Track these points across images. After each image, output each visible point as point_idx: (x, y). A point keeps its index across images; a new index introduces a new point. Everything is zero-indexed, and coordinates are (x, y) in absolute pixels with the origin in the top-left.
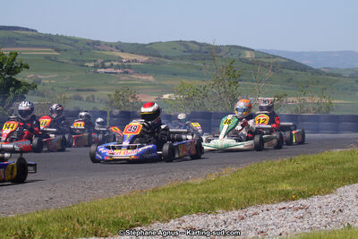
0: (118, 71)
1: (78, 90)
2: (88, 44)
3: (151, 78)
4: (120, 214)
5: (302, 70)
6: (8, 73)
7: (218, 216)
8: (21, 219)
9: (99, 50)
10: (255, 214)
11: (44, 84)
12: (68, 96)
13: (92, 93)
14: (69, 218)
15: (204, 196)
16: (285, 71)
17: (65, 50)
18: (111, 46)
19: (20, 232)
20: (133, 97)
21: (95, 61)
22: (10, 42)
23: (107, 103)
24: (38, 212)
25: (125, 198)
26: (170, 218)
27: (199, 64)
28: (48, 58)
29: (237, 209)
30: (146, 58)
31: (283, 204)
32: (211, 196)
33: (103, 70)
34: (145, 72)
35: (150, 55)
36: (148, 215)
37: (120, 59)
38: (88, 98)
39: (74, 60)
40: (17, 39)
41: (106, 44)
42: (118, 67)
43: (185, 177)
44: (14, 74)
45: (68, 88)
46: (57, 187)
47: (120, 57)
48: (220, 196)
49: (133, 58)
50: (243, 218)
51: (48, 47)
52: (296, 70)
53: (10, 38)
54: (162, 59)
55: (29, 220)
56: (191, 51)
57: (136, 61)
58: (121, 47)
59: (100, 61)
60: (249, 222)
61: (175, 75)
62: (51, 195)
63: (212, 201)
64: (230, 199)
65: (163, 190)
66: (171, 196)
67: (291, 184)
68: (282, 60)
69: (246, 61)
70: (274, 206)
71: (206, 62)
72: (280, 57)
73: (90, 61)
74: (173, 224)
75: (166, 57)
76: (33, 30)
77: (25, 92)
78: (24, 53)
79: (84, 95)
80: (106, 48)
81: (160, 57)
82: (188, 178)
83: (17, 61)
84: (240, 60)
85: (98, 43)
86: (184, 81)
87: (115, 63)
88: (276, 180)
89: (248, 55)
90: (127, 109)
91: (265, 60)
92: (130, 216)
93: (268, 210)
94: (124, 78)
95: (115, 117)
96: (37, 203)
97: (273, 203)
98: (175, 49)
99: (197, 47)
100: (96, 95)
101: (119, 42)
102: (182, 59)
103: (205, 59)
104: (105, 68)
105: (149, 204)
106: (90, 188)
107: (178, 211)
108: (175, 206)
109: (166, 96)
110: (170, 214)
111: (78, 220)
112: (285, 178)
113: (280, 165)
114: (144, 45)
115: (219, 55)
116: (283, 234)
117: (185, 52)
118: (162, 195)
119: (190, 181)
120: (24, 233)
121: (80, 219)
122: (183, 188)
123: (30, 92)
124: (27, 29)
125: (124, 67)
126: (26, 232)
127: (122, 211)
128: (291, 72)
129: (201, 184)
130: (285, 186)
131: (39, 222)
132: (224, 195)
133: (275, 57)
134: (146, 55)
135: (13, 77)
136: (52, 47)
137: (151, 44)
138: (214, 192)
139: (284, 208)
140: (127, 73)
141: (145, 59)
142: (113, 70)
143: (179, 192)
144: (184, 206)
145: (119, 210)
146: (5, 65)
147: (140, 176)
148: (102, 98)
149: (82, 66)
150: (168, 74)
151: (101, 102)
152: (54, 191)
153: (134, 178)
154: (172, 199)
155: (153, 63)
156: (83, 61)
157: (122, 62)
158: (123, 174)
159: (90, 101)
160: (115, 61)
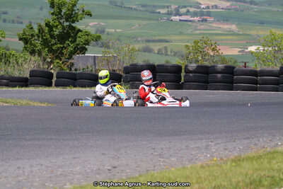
0: (196, 19)
1: (148, 41)
3: (234, 27)
6: (67, 21)
11: (108, 34)
12: (137, 47)
13: (165, 44)
20: (214, 50)
21: (168, 7)
23: (183, 56)
25: (202, 167)
30: (228, 4)
33: (177, 18)
37: (198, 5)
38: (159, 50)
39: (143, 6)
42: (195, 14)
43: (272, 144)
44: (73, 22)
45: (137, 38)
46: (121, 154)
47: (197, 3)
49: (213, 4)
54: (247, 5)
57: (216, 7)
59: (173, 7)
61: (262, 23)
62: (115, 163)
66: (256, 166)
73: (163, 7)
75: (251, 3)
77: (87, 43)
79: (156, 47)
81: (246, 3)
82: (277, 145)
83: (78, 6)
86: (273, 30)
87: (192, 10)
90: (206, 63)
94: (202, 27)
95: (191, 72)
96: (98, 172)
100: (169, 46)
102: (269, 5)
104: (180, 15)
106: (160, 155)
107: (266, 183)
108: (262, 177)
109: (252, 49)
118: (246, 164)
119: (279, 148)
122: (272, 156)
123: (93, 43)
125: (202, 14)
127: (197, 182)
135: (74, 25)
140: (206, 21)
142: (188, 18)
143: (266, 161)
144: (273, 177)
145: (194, 181)
146: (63, 11)
147: (219, 142)
148: (176, 50)
149: (153, 12)
150: (255, 23)
151: (175, 55)
152: (119, 158)
153: (213, 144)
154: (257, 170)
155: (237, 10)
156: (154, 6)
157: (200, 8)
158: (199, 139)
159: (161, 54)
160: (191, 7)
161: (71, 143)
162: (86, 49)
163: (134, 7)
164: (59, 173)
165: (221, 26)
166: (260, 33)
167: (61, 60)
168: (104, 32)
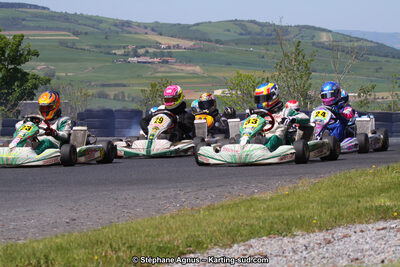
0: (156, 60)
1: (103, 85)
2: (116, 25)
3: (197, 69)
4: (167, 238)
5: (394, 57)
6: (12, 64)
7: (296, 239)
8: (35, 244)
9: (130, 33)
10: (345, 236)
11: (58, 78)
12: (91, 92)
13: (122, 89)
14: (99, 243)
15: (277, 213)
16: (372, 58)
17: (86, 33)
18: (146, 28)
19: (34, 262)
21: (124, 47)
22: (14, 23)
24: (57, 237)
25: (172, 217)
26: (233, 242)
27: (262, 50)
28: (63, 43)
29: (321, 230)
31: (382, 224)
32: (287, 214)
33: (135, 59)
34: (189, 61)
35: (196, 39)
36: (203, 238)
37: (157, 45)
38: (115, 95)
39: (96, 47)
40: (24, 20)
41: (139, 25)
42: (155, 55)
43: (248, 191)
44: (19, 64)
45: (90, 82)
46: (80, 205)
47: (157, 43)
48: (298, 214)
49: (175, 43)
50: (329, 242)
51: (64, 30)
52: (387, 56)
53: (13, 18)
54: (213, 45)
55: (45, 246)
56: (249, 33)
57: (178, 47)
58: (158, 29)
59: (131, 47)
60: (338, 246)
61: (229, 64)
62: (73, 215)
63: (287, 220)
64: (312, 217)
65: (222, 206)
66: (231, 214)
67: (390, 199)
68: (369, 44)
69: (322, 46)
70: (370, 226)
71: (269, 47)
72: (366, 40)
73: (119, 48)
74: (236, 250)
75: (217, 41)
76: (44, 8)
77: (36, 87)
78: (33, 38)
79: (111, 92)
80: (139, 30)
81: (210, 41)
82: (254, 192)
83: (23, 46)
84: (314, 44)
85: (128, 24)
86: (241, 72)
87: (151, 50)
88: (371, 193)
89: (324, 38)
91: (346, 44)
92: (180, 240)
93: (362, 231)
94: (163, 69)
96: (55, 225)
97: (368, 222)
98: (229, 31)
99: (257, 29)
100: (126, 91)
101: (156, 22)
102: (236, 44)
103: (268, 44)
104: (138, 56)
105: (204, 224)
106: (124, 206)
107: (244, 232)
108: (239, 227)
109: (218, 92)
110: (233, 236)
111: (111, 246)
112: (382, 190)
113: (374, 175)
114: (189, 26)
115: (288, 37)
116: (386, 262)
117: (241, 34)
118: (220, 213)
119: (256, 196)
120: (39, 262)
121: (114, 245)
122: (248, 204)
123: (41, 88)
124: (36, 7)
125: (162, 55)
126: (42, 262)
127: (168, 233)
128: (379, 59)
129: (271, 199)
130: (383, 201)
131: (59, 249)
132: (303, 212)
133: (359, 40)
134: (191, 39)
135: (19, 67)
136: (69, 30)
137: (198, 24)
138: (288, 209)
139: (383, 229)
140: (167, 62)
141: (190, 44)
142: (148, 59)
143: (243, 209)
144: (251, 226)
145: (165, 232)
146: (7, 52)
147: (189, 190)
148: (134, 95)
149: (109, 53)
150: (220, 64)
151: (133, 100)
152: (77, 210)
153: (182, 193)
154: (234, 218)
155: (201, 49)
156: (109, 47)
157: (160, 48)
158: (167, 188)
159: (119, 100)
160: (150, 47)
161: (23, 195)
162: (34, 95)
163: (87, 48)
164: (11, 227)
165: (183, 68)
166: (227, 75)
167: (6, 106)
168: (53, 76)
